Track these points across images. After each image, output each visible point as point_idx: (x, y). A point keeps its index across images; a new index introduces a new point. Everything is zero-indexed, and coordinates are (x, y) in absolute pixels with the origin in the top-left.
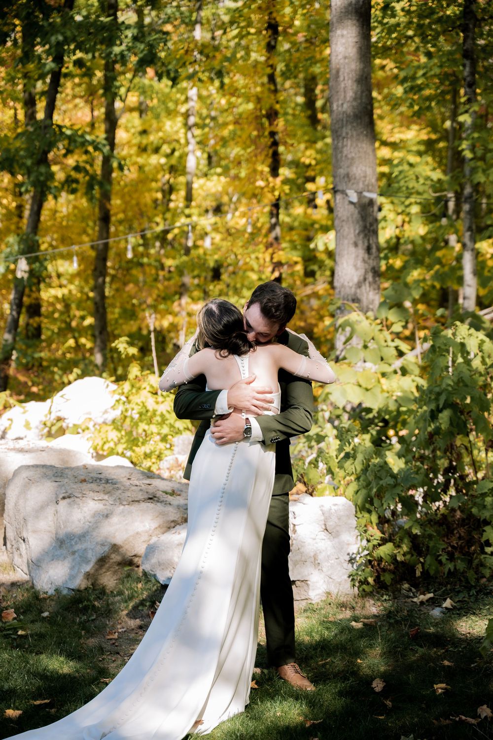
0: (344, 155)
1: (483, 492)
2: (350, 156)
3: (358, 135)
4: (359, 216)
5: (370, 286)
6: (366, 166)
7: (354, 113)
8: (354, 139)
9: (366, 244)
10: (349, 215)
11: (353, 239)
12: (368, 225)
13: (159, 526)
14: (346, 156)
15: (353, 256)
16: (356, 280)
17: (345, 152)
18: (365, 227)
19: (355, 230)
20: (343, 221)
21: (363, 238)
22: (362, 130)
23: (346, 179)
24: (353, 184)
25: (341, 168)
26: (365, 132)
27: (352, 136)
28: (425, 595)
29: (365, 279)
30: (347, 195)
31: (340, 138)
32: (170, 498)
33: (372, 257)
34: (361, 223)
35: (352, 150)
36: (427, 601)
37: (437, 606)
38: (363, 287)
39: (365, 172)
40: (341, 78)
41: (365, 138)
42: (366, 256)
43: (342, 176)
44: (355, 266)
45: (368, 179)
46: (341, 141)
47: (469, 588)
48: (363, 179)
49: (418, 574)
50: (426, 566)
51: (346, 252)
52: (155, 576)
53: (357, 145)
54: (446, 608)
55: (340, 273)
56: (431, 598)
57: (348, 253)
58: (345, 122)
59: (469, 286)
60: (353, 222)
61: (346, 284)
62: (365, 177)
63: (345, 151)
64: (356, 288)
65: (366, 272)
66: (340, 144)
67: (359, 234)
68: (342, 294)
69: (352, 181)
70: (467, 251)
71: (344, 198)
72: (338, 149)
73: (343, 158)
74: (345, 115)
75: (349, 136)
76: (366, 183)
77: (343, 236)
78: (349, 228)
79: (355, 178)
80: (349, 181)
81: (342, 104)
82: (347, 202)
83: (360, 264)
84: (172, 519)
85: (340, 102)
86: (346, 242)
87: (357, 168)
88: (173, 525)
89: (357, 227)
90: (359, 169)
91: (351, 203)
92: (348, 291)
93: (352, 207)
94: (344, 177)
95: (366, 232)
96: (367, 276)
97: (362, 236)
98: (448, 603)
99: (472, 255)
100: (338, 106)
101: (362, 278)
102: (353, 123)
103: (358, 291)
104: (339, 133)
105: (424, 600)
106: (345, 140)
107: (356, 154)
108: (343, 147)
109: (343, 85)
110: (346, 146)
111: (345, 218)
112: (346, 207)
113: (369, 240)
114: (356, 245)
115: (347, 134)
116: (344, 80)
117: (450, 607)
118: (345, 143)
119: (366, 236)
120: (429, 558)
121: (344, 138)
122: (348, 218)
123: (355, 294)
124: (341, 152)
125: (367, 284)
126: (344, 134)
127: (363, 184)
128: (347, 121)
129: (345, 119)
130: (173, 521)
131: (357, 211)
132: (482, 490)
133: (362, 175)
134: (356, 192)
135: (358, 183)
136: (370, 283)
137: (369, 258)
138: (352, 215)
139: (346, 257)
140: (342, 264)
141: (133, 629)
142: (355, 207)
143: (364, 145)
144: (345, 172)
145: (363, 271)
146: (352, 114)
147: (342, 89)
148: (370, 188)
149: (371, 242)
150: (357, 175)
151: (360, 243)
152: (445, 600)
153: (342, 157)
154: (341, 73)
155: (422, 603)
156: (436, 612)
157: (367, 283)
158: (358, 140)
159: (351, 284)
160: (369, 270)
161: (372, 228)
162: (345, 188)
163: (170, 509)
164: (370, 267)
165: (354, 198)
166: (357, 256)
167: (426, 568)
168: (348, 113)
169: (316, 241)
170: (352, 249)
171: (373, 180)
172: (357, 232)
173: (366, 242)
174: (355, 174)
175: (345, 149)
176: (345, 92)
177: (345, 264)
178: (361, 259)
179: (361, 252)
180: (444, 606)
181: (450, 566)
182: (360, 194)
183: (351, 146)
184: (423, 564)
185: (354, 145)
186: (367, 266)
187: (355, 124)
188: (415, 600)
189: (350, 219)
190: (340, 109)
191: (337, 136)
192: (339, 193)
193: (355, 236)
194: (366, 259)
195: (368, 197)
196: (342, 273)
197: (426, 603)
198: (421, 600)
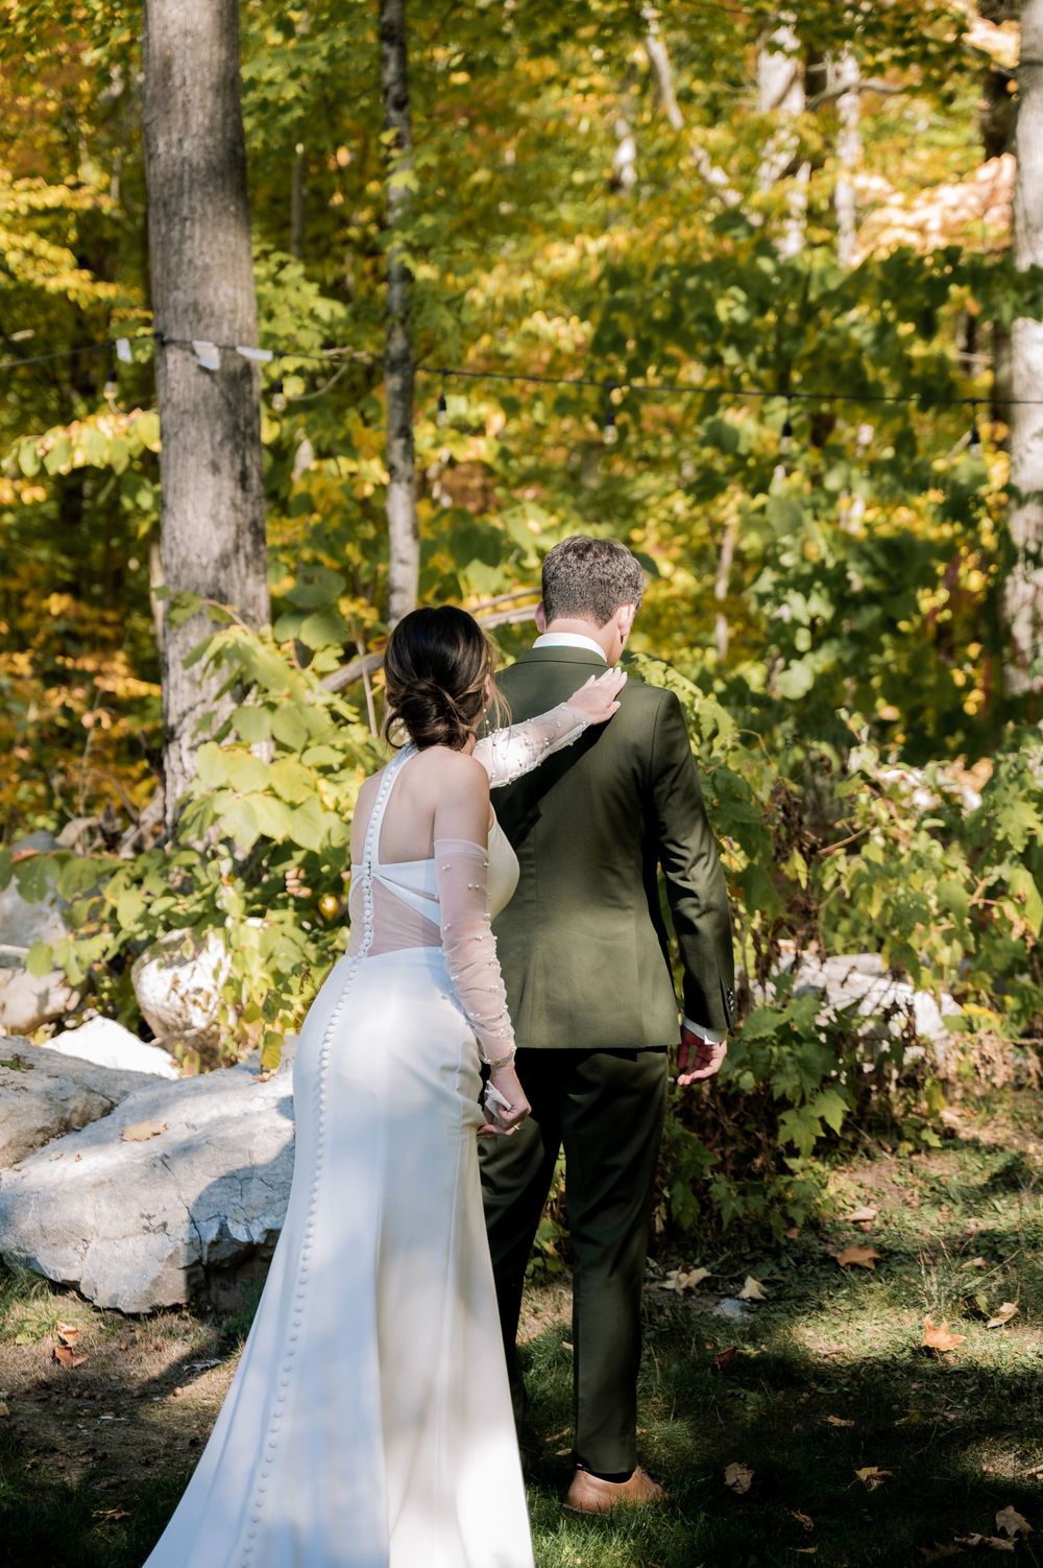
0: (186, 259)
1: (763, 1034)
2: (199, 262)
3: (218, 214)
4: (222, 401)
5: (247, 566)
6: (235, 287)
7: (209, 162)
8: (209, 224)
9: (238, 467)
10: (199, 398)
11: (210, 455)
12: (242, 422)
13: (9, 1144)
14: (190, 262)
15: (210, 493)
16: (216, 550)
17: (188, 254)
18: (236, 427)
19: (212, 435)
20: (185, 412)
21: (232, 453)
22: (227, 202)
23: (191, 316)
24: (208, 327)
25: (177, 288)
26: (232, 208)
27: (204, 214)
28: (688, 1272)
29: (237, 549)
30: (193, 352)
31: (176, 220)
32: (16, 1076)
33: (251, 497)
34: (226, 418)
35: (205, 249)
36: (698, 1285)
37: (722, 1297)
38: (234, 567)
39: (235, 300)
40: (178, 81)
41: (232, 221)
42: (239, 494)
43: (180, 309)
44: (214, 517)
45: (239, 315)
46: (178, 227)
47: (776, 1253)
48: (230, 316)
49: (659, 1226)
50: (676, 1207)
51: (191, 485)
52: (29, 1262)
53: (215, 238)
54: (753, 1300)
55: (177, 534)
56: (705, 1279)
57: (197, 488)
58: (186, 183)
59: (403, 562)
60: (208, 415)
61: (193, 558)
62: (234, 311)
63: (189, 250)
64: (217, 570)
65: (239, 532)
66: (175, 234)
67: (221, 443)
68: (183, 581)
69: (206, 320)
70: (399, 481)
71: (187, 359)
72: (171, 243)
73: (185, 267)
74: (187, 168)
75: (197, 216)
76: (237, 326)
77: (185, 448)
78: (198, 429)
79: (212, 314)
80: (199, 320)
81: (180, 141)
82: (193, 369)
83: (225, 512)
84: (40, 1125)
85: (175, 136)
86: (192, 461)
87: (216, 290)
88: (40, 1138)
89: (219, 426)
90: (221, 293)
91: (204, 370)
92: (197, 574)
93: (207, 379)
94: (185, 311)
95: (239, 439)
96: (241, 542)
97: (228, 448)
98: (752, 1288)
99: (409, 493)
100: (168, 145)
101: (230, 546)
102: (205, 185)
103: (222, 576)
104: (173, 207)
105: (692, 1285)
106: (188, 224)
107: (213, 258)
108: (182, 241)
109: (180, 97)
110: (191, 238)
111: (189, 406)
112: (192, 380)
113: (243, 458)
114: (215, 468)
115: (192, 210)
116: (184, 84)
117: (759, 1296)
118: (187, 232)
119: (237, 447)
120: (678, 1187)
121: (186, 219)
122: (196, 406)
123: (216, 581)
124: (179, 252)
125: (242, 561)
126: (185, 212)
127: (231, 328)
128: (192, 181)
129: (186, 177)
130: (42, 1130)
131: (217, 390)
132: (758, 1029)
133: (227, 306)
134: (216, 345)
135: (219, 325)
136: (246, 557)
137: (245, 500)
138: (205, 399)
139: (191, 496)
140: (184, 512)
141: (28, 1392)
142: (213, 380)
143: (231, 239)
144: (190, 299)
145: (233, 529)
146: (202, 164)
147: (180, 104)
148: (245, 336)
149: (248, 462)
150: (216, 307)
151: (225, 464)
152: (741, 1281)
153: (179, 265)
154: (175, 69)
155: (688, 1291)
156: (728, 1309)
157: (241, 556)
158: (218, 225)
159: (204, 560)
160: (245, 528)
161: (249, 431)
162: (188, 337)
163: (22, 1101)
164: (248, 521)
165: (211, 357)
166: (219, 495)
167: (674, 1212)
168: (195, 162)
169: (15, 451)
170: (208, 478)
171: (250, 320)
172: (218, 438)
173: (238, 461)
174: (211, 305)
175: (188, 244)
176: (186, 113)
177: (190, 514)
178: (228, 502)
179: (228, 486)
180: (745, 1294)
181: (733, 1204)
182: (227, 350)
183: (203, 237)
184: (668, 1202)
185: (209, 236)
186: (241, 519)
187: (211, 189)
188: (670, 1285)
189: (201, 407)
190: (174, 151)
191: (167, 215)
192: (173, 347)
193: (213, 448)
194: (239, 501)
195: (243, 357)
196: (182, 532)
197: (698, 1292)
198: (683, 1285)
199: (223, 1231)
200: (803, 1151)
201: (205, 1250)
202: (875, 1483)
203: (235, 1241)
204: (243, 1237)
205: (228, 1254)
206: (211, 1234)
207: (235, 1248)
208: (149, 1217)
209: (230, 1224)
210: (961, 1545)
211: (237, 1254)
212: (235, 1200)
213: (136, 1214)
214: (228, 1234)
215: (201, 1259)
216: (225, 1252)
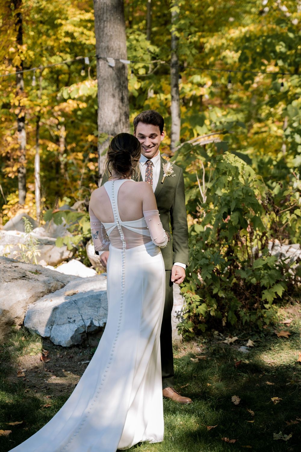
0: (105, 33)
1: (259, 267)
2: (109, 34)
3: (114, 19)
4: (116, 76)
6: (120, 41)
7: (112, 4)
8: (112, 23)
9: (121, 96)
10: (109, 75)
11: (112, 92)
12: (122, 82)
13: (32, 296)
14: (106, 34)
15: (112, 104)
16: (114, 121)
17: (106, 31)
18: (120, 84)
19: (113, 86)
20: (105, 79)
21: (119, 92)
22: (117, 16)
23: (106, 50)
24: (111, 54)
25: (102, 42)
26: (119, 18)
27: (111, 20)
28: (231, 338)
29: (120, 120)
30: (107, 61)
31: (102, 21)
32: (36, 276)
33: (125, 105)
34: (117, 81)
35: (111, 30)
36: (234, 342)
37: (241, 345)
38: (119, 126)
39: (120, 45)
41: (119, 22)
42: (121, 104)
43: (103, 48)
44: (113, 111)
45: (121, 50)
46: (103, 23)
47: (259, 332)
48: (118, 50)
49: (224, 324)
50: (229, 318)
51: (107, 101)
52: (36, 331)
53: (114, 27)
54: (250, 347)
55: (102, 116)
56: (236, 340)
57: (108, 102)
58: (105, 10)
59: (175, 125)
60: (111, 80)
61: (107, 123)
62: (119, 49)
63: (106, 30)
64: (114, 127)
65: (121, 115)
66: (102, 26)
67: (116, 89)
68: (104, 130)
69: (111, 52)
70: (174, 101)
71: (105, 63)
72: (100, 28)
73: (105, 36)
74: (105, 5)
75: (108, 20)
76: (120, 53)
77: (105, 90)
78: (109, 84)
79: (113, 50)
80: (109, 52)
82: (107, 66)
83: (116, 109)
84: (41, 290)
86: (107, 94)
87: (114, 42)
88: (42, 295)
89: (115, 84)
90: (115, 43)
91: (110, 67)
92: (108, 128)
93: (111, 69)
94: (105, 49)
95: (121, 87)
96: (121, 118)
97: (118, 90)
98: (250, 343)
99: (177, 104)
101: (118, 119)
102: (111, 11)
103: (116, 128)
104: (101, 17)
105: (233, 342)
106: (106, 22)
107: (113, 33)
108: (104, 27)
110: (107, 27)
111: (106, 77)
112: (107, 69)
113: (122, 93)
114: (114, 96)
115: (107, 18)
117: (252, 345)
118: (105, 25)
119: (120, 90)
120: (230, 312)
121: (105, 21)
122: (108, 77)
123: (114, 130)
124: (103, 31)
125: (122, 124)
126: (105, 19)
127: (118, 54)
128: (107, 10)
129: (105, 8)
130: (42, 292)
131: (114, 73)
132: (257, 266)
133: (118, 47)
134: (114, 59)
135: (115, 53)
136: (123, 123)
137: (123, 106)
138: (111, 75)
139: (107, 104)
140: (104, 109)
141: (32, 369)
142: (113, 70)
143: (119, 27)
144: (106, 45)
145: (119, 114)
146: (110, 4)
148: (123, 56)
149: (124, 94)
150: (114, 47)
151: (116, 95)
152: (247, 341)
153: (103, 35)
155: (231, 343)
156: (243, 349)
157: (121, 122)
158: (114, 23)
159: (110, 124)
160: (123, 114)
161: (124, 85)
162: (106, 56)
163: (36, 284)
164: (123, 112)
165: (112, 63)
166: (115, 104)
167: (229, 320)
168: (108, 3)
169: (61, 91)
170: (111, 99)
171: (125, 51)
172: (114, 87)
173: (121, 94)
174: (112, 47)
175: (106, 29)
177: (106, 110)
178: (117, 106)
179: (117, 101)
180: (248, 345)
181: (246, 318)
182: (117, 60)
183: (110, 27)
184: (227, 317)
185: (112, 26)
186: (121, 111)
187: (112, 12)
188: (226, 341)
189: (109, 78)
190: (102, 1)
191: (100, 20)
192: (101, 60)
193: (113, 90)
194: (121, 106)
195: (122, 63)
196: (104, 115)
197: (234, 344)
198: (230, 342)
199: (92, 323)
200: (269, 302)
201: (86, 328)
202: (277, 402)
203: (95, 326)
204: (97, 325)
205: (93, 330)
206: (88, 324)
207: (95, 328)
208: (70, 318)
209: (94, 321)
210: (298, 421)
211: (96, 330)
212: (95, 314)
213: (67, 317)
214: (93, 324)
215: (85, 331)
216: (92, 329)
